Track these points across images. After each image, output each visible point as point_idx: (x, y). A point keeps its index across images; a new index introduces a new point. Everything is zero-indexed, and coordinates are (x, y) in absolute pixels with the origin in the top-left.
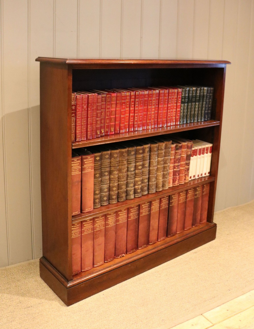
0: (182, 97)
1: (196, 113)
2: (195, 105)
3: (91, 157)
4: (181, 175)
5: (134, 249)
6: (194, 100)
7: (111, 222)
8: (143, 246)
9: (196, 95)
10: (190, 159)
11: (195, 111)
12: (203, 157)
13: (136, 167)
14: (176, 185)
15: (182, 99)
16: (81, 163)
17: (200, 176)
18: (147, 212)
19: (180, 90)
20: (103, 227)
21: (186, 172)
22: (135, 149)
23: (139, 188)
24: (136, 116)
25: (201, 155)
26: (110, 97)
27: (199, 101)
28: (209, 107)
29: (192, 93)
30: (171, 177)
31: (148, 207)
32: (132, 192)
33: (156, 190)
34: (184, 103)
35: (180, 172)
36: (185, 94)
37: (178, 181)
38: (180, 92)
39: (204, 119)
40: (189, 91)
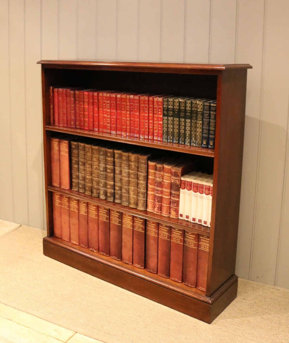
0: (163, 108)
1: (188, 133)
2: (185, 122)
3: (65, 143)
4: (163, 204)
5: (104, 252)
6: (182, 114)
7: (82, 210)
8: (113, 256)
9: (185, 110)
10: (179, 191)
11: (185, 130)
12: (202, 198)
13: (105, 169)
14: (156, 213)
15: (164, 110)
16: (58, 145)
17: (197, 221)
18: (117, 222)
19: (160, 99)
20: (77, 210)
21: (171, 205)
22: (103, 150)
23: (109, 192)
24: (108, 118)
25: (198, 194)
26: (82, 95)
27: (191, 118)
28: (209, 130)
29: (180, 106)
30: (150, 201)
31: (118, 217)
32: (102, 192)
33: (129, 204)
34: (168, 116)
35: (161, 200)
36: (168, 105)
37: (158, 209)
38: (160, 102)
39: (202, 145)
40: (174, 102)
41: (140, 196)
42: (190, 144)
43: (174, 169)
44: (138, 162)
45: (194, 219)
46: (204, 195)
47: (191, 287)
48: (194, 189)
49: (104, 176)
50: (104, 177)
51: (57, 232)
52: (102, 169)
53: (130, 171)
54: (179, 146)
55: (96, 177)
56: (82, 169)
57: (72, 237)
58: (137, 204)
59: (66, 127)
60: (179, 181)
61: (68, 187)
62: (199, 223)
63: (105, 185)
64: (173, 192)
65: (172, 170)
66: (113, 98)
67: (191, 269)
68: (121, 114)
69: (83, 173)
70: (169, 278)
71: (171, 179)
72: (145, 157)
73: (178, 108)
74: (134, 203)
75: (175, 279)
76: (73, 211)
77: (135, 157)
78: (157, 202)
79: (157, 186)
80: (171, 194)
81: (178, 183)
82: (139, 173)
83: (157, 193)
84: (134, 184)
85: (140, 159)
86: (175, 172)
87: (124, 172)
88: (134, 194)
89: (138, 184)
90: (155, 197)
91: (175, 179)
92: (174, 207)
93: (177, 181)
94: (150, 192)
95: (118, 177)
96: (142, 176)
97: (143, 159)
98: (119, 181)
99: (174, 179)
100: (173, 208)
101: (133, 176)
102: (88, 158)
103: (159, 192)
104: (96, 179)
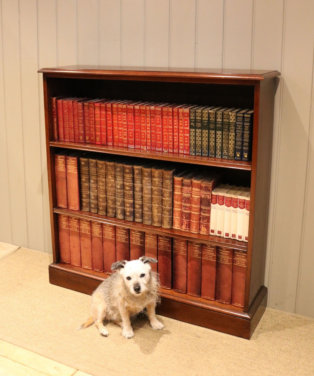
0: (190, 119)
1: (219, 145)
2: (216, 134)
3: (73, 160)
4: (191, 221)
6: (212, 126)
7: (95, 232)
9: (215, 121)
10: (209, 206)
11: (215, 142)
12: (236, 212)
13: (123, 186)
14: (183, 230)
15: (190, 122)
16: (65, 162)
17: (230, 236)
18: (138, 243)
19: (187, 110)
20: (89, 232)
21: (201, 221)
22: (120, 166)
23: (128, 211)
24: (125, 131)
25: (231, 208)
26: (92, 106)
27: (222, 130)
28: (243, 142)
29: (209, 117)
30: (177, 218)
31: (139, 237)
32: (119, 212)
33: (152, 223)
34: (195, 128)
35: (189, 216)
36: (195, 116)
37: (186, 226)
38: (186, 113)
39: (235, 158)
40: (202, 113)
41: (165, 213)
42: (222, 157)
43: (204, 184)
44: (162, 178)
45: (227, 235)
46: (238, 209)
47: (225, 304)
48: (227, 203)
49: (122, 194)
50: (122, 196)
51: (65, 257)
52: (119, 187)
53: (153, 187)
54: (208, 160)
55: (111, 196)
56: (94, 187)
57: (84, 261)
58: (161, 222)
59: (73, 142)
60: (209, 196)
61: (77, 208)
62: (233, 238)
63: (123, 204)
64: (203, 208)
65: (202, 184)
66: (131, 109)
67: (225, 286)
68: (140, 127)
69: (96, 192)
70: (201, 297)
71: (201, 194)
72: (171, 172)
73: (207, 119)
74: (158, 222)
75: (208, 297)
76: (84, 234)
77: (159, 172)
78: (185, 219)
79: (185, 202)
80: (201, 210)
81: (209, 197)
82: (164, 189)
83: (185, 209)
84: (158, 201)
85: (164, 174)
86: (205, 187)
87: (146, 189)
88: (158, 212)
89: (162, 201)
90: (182, 213)
91: (206, 194)
92: (205, 223)
93: (208, 196)
94: (176, 209)
95: (138, 195)
96: (168, 193)
97: (168, 174)
98: (139, 198)
99: (204, 194)
100: (203, 224)
101: (157, 193)
102: (102, 175)
103: (187, 208)
104: (112, 197)
